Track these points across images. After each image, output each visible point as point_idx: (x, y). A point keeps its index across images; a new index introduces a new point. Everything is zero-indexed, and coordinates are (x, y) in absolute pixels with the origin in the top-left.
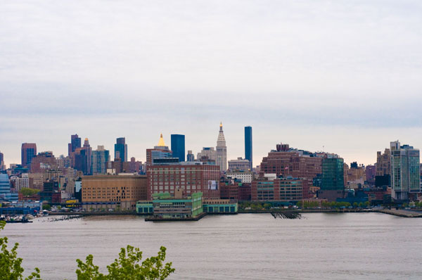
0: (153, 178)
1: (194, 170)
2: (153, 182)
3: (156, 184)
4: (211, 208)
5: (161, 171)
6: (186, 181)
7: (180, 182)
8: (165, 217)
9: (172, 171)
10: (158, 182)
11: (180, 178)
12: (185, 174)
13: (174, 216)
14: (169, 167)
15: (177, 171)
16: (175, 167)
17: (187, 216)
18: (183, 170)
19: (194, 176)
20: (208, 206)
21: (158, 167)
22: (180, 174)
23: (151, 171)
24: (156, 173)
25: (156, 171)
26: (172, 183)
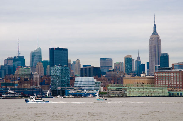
0: (157, 79)
1: (178, 74)
2: (157, 80)
3: (159, 81)
4: (173, 93)
5: (161, 75)
6: (174, 80)
7: (171, 80)
8: (112, 95)
9: (167, 75)
10: (160, 80)
11: (171, 78)
12: (174, 76)
13: (115, 95)
14: (165, 72)
15: (170, 74)
16: (168, 72)
17: (122, 95)
18: (172, 74)
19: (178, 77)
20: (172, 92)
21: (160, 73)
22: (171, 76)
23: (157, 75)
24: (159, 76)
25: (159, 75)
26: (167, 81)
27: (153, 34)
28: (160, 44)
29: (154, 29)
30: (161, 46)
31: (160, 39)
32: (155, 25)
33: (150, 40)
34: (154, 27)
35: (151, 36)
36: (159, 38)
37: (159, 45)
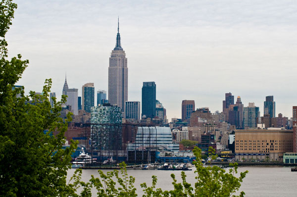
27: (115, 49)
28: (126, 66)
29: (117, 42)
30: (127, 69)
31: (126, 57)
32: (118, 35)
33: (111, 59)
34: (117, 38)
35: (113, 52)
36: (124, 56)
37: (125, 68)
